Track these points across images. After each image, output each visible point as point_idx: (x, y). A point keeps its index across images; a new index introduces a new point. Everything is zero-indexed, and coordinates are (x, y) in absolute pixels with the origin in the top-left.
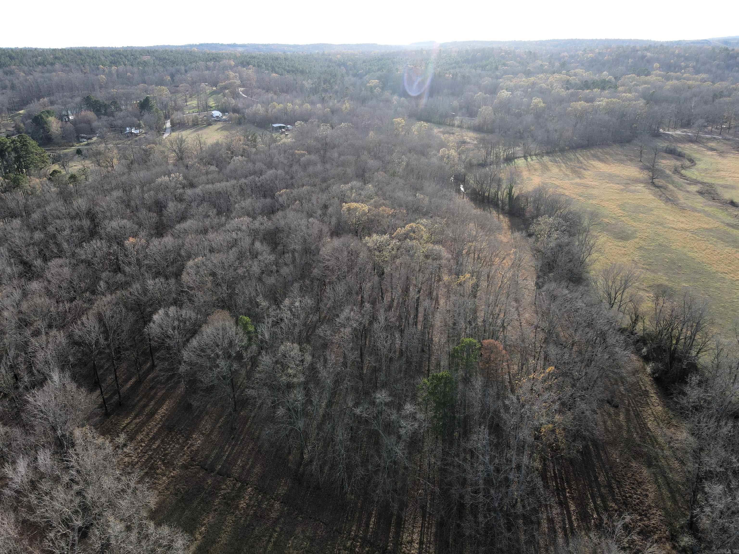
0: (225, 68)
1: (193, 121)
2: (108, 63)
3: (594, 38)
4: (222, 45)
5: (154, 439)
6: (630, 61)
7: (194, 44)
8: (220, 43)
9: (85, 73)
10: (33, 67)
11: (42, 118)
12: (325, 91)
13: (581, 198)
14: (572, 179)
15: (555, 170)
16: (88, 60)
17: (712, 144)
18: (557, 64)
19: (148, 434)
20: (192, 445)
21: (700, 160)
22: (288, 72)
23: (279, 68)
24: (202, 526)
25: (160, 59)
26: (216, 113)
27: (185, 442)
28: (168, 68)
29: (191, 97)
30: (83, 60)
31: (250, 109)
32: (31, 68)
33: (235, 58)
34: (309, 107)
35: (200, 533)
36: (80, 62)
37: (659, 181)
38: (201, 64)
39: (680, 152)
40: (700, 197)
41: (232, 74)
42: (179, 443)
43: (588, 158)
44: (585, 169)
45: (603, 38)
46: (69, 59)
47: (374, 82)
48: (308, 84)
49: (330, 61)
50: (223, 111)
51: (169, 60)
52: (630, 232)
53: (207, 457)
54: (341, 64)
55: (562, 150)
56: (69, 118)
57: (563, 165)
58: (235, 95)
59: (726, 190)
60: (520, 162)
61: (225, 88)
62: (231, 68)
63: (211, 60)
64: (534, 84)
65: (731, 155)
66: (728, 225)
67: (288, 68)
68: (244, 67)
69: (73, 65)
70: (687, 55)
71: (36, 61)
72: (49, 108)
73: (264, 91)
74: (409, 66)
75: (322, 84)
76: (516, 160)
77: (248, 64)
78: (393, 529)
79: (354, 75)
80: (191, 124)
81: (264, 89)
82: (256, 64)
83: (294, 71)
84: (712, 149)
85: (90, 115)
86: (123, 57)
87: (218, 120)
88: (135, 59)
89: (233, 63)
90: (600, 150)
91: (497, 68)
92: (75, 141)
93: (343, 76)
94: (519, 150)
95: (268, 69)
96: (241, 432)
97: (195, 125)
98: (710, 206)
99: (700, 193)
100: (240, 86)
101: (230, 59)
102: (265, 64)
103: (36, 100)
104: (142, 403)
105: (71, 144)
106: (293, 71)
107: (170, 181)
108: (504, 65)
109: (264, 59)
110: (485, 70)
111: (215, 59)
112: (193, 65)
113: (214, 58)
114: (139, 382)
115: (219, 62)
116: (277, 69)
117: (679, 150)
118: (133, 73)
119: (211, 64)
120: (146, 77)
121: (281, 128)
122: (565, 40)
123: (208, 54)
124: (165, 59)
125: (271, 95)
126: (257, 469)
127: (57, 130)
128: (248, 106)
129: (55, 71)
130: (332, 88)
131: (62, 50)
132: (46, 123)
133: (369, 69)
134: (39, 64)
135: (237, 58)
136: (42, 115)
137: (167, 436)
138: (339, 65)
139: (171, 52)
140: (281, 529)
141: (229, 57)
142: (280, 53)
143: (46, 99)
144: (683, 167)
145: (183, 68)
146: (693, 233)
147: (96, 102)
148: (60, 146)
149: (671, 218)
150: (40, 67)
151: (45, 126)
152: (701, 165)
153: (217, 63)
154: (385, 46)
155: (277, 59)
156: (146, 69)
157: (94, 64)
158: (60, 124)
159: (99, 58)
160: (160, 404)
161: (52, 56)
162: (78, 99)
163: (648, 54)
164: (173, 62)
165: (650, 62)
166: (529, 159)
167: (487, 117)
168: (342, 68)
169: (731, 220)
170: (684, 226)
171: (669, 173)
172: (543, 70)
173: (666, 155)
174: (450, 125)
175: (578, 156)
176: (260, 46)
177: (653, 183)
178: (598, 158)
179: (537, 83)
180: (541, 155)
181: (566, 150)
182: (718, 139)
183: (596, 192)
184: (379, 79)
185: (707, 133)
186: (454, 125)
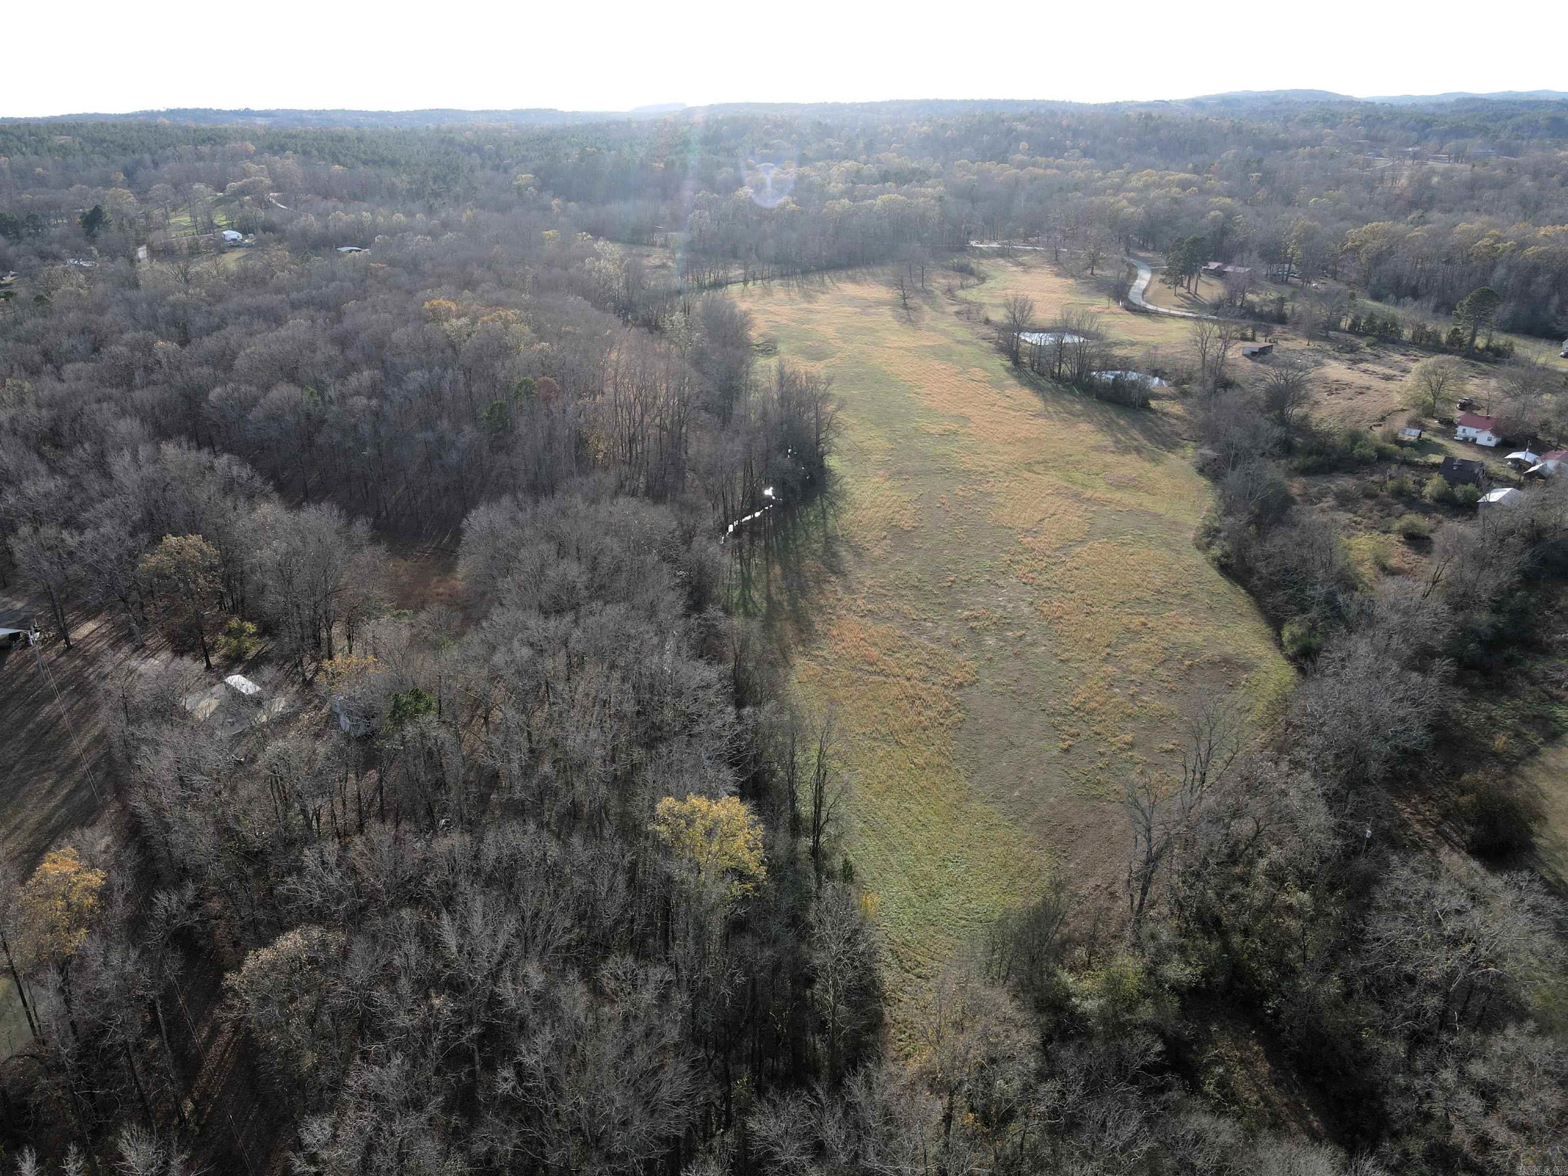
0: (235, 157)
1: (190, 247)
3: (969, 98)
4: (219, 112)
6: (987, 137)
7: (156, 109)
8: (215, 108)
12: (436, 195)
13: (794, 324)
14: (798, 304)
15: (780, 294)
17: (1025, 259)
18: (861, 145)
21: (994, 278)
22: (365, 163)
23: (345, 156)
25: (94, 141)
26: (232, 234)
28: (117, 158)
29: (174, 210)
31: (295, 222)
33: (255, 137)
34: (403, 218)
37: (914, 301)
38: (185, 149)
39: (972, 269)
40: (954, 317)
41: (253, 167)
43: (839, 280)
44: (823, 293)
45: (986, 97)
47: (525, 178)
48: (402, 181)
49: (451, 142)
50: (244, 230)
51: (112, 142)
54: (473, 148)
55: (806, 272)
57: (796, 289)
58: (263, 205)
59: (993, 308)
60: (735, 288)
61: (243, 191)
62: (249, 157)
63: (203, 141)
64: (803, 177)
65: (1039, 270)
66: (959, 342)
67: (364, 157)
68: (275, 153)
73: (319, 198)
74: (588, 149)
75: (431, 183)
76: (729, 286)
77: (283, 148)
79: (496, 168)
80: (185, 252)
81: (319, 194)
82: (299, 150)
83: (377, 161)
84: (1021, 264)
86: (15, 139)
87: (237, 244)
88: (41, 141)
89: (252, 148)
90: (864, 270)
91: (752, 153)
93: (472, 170)
94: (736, 272)
95: (324, 159)
97: (195, 253)
98: (957, 325)
100: (272, 189)
101: (243, 139)
102: (317, 150)
106: (375, 162)
108: (766, 146)
109: (315, 139)
111: (213, 139)
112: (169, 152)
113: (209, 139)
115: (223, 146)
116: (342, 158)
117: (972, 265)
118: (44, 168)
119: (205, 149)
122: (915, 101)
123: (195, 131)
124: (103, 141)
125: (330, 204)
128: (291, 220)
130: (449, 190)
133: (523, 156)
135: (258, 138)
138: (469, 152)
139: (114, 126)
141: (243, 135)
142: (348, 128)
144: (962, 287)
145: (147, 157)
146: (907, 350)
149: (894, 338)
152: (990, 284)
153: (219, 148)
154: (574, 114)
155: (341, 139)
156: (70, 159)
163: (1021, 127)
164: (125, 149)
165: (1017, 140)
166: (750, 284)
167: (704, 228)
168: (473, 155)
169: (968, 337)
170: (902, 344)
171: (938, 292)
172: (830, 155)
173: (951, 273)
174: (647, 245)
175: (826, 277)
176: (304, 116)
177: (905, 304)
178: (853, 280)
179: (809, 176)
180: (771, 278)
181: (812, 271)
182: (1040, 252)
183: (819, 317)
184: (536, 172)
185: (1031, 244)
186: (653, 245)
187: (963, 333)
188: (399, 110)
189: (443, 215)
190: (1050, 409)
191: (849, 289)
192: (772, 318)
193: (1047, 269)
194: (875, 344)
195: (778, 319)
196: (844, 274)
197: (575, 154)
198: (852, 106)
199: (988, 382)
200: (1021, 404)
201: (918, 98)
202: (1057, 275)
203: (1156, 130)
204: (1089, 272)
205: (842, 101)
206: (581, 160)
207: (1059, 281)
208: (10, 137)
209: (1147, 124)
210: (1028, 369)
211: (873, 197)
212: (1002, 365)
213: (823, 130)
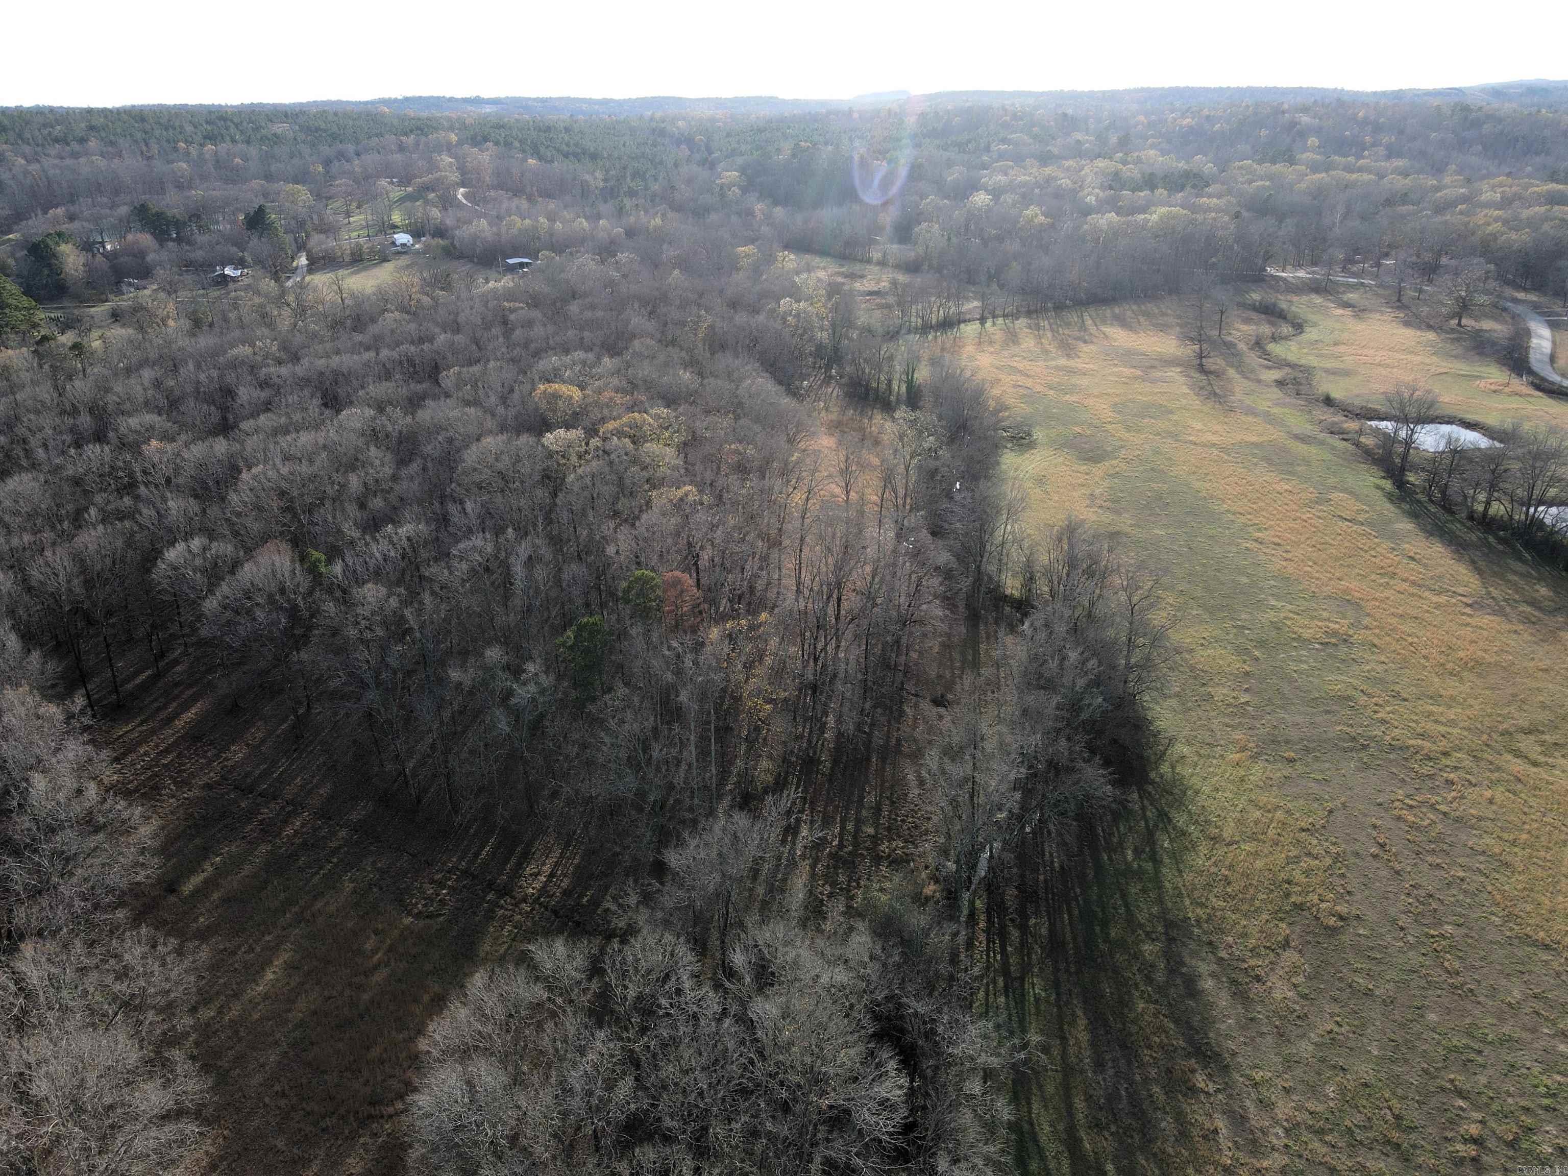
0: (435, 148)
1: (352, 254)
2: (198, 138)
3: (1224, 85)
4: (451, 100)
5: (167, 751)
6: (1263, 132)
7: (393, 97)
8: (448, 96)
9: (149, 158)
10: (43, 145)
11: (47, 246)
12: (632, 194)
13: (1052, 392)
14: (1054, 359)
15: (1028, 342)
16: (157, 133)
17: (1351, 296)
18: (1113, 139)
19: (157, 746)
20: (227, 759)
21: (1315, 325)
22: (566, 156)
23: (547, 147)
24: (217, 856)
25: (307, 130)
26: (402, 238)
27: (218, 756)
28: (322, 148)
29: (359, 207)
30: (146, 133)
32: (39, 149)
33: (464, 126)
34: (585, 224)
35: (212, 865)
36: (139, 135)
37: (1215, 362)
38: (391, 139)
39: (1282, 310)
40: (1276, 390)
41: (445, 160)
42: (205, 757)
43: (1104, 322)
44: (1085, 342)
46: (119, 130)
47: (731, 176)
48: (595, 178)
49: (662, 133)
50: (417, 234)
51: (325, 131)
52: (1109, 449)
53: (247, 775)
54: (683, 139)
55: (1059, 308)
56: (104, 247)
57: (1049, 334)
58: (447, 202)
59: (1332, 377)
60: (970, 330)
61: (427, 188)
62: (449, 148)
63: (411, 131)
64: (1049, 180)
65: (1378, 316)
66: (1296, 437)
67: (566, 149)
68: (474, 145)
69: (124, 143)
70: (1382, 120)
71: (50, 134)
72: (64, 228)
73: (507, 195)
74: (803, 144)
75: (629, 180)
76: (962, 326)
77: (486, 139)
78: (513, 860)
79: (703, 163)
80: (347, 258)
81: (508, 190)
82: (502, 141)
83: (578, 154)
84: (1347, 305)
85: (145, 239)
86: (233, 126)
87: (404, 250)
88: (257, 129)
89: (454, 138)
90: (1135, 307)
91: (987, 149)
92: (112, 292)
93: (676, 165)
94: (971, 305)
95: (523, 151)
96: (311, 742)
97: (356, 261)
98: (1284, 405)
99: (1280, 383)
100: (461, 185)
101: (451, 129)
102: (520, 141)
103: (39, 212)
104: (156, 705)
105: (103, 297)
106: (576, 155)
107: (255, 354)
108: (1004, 141)
109: (522, 129)
110: (964, 152)
111: (422, 130)
112: (375, 141)
113: (418, 128)
114: (157, 676)
115: (427, 136)
116: (542, 150)
117: (1284, 305)
118: (245, 159)
119: (410, 140)
120: (273, 168)
121: (522, 265)
123: (410, 120)
124: (318, 129)
125: (517, 201)
126: (324, 791)
127: (76, 270)
129: (87, 154)
130: (646, 188)
131: (104, 112)
132: (54, 255)
133: (733, 150)
134: (56, 140)
135: (468, 128)
136: (48, 240)
137: (188, 748)
138: (678, 143)
139: (336, 114)
140: (341, 860)
141: (454, 125)
142: (562, 117)
143: (60, 211)
144: (1274, 339)
145: (351, 148)
146: (1223, 449)
147: (159, 215)
148: (81, 300)
149: (1198, 425)
150: (57, 146)
151: (54, 261)
152: (1311, 334)
153: (423, 138)
154: (795, 102)
155: (548, 129)
156: (277, 150)
157: (168, 141)
158: (82, 260)
159: (181, 127)
160: (185, 707)
161: (83, 125)
162: (124, 210)
163: (1305, 119)
164: (334, 137)
165: (1303, 135)
166: (989, 324)
167: (931, 244)
168: (683, 147)
169: (1308, 428)
170: (1214, 439)
171: (1242, 346)
172: (1078, 152)
173: (1254, 315)
174: (861, 261)
175: (1086, 317)
176: (530, 103)
177: (1201, 365)
178: (1123, 322)
179: (1056, 179)
180: (1015, 316)
181: (1068, 307)
182: (1369, 286)
183: (1084, 382)
184: (743, 170)
185: (1354, 275)
186: (869, 261)
187: (1299, 422)
188: (622, 98)
189: (632, 219)
190: (1495, 593)
191: (1119, 336)
192: (1022, 381)
193: (1389, 314)
194: (1170, 434)
195: (1029, 383)
196: (1108, 313)
197: (787, 147)
198: (1091, 95)
199: (1371, 525)
200: (1440, 577)
201: (1167, 86)
202: (1407, 324)
203: (1476, 124)
204: (1454, 322)
205: (1079, 89)
206: (794, 156)
207: (1409, 332)
208: (229, 123)
209: (1466, 118)
210: (1421, 497)
211: (1144, 210)
212: (1378, 487)
213: (1068, 123)
